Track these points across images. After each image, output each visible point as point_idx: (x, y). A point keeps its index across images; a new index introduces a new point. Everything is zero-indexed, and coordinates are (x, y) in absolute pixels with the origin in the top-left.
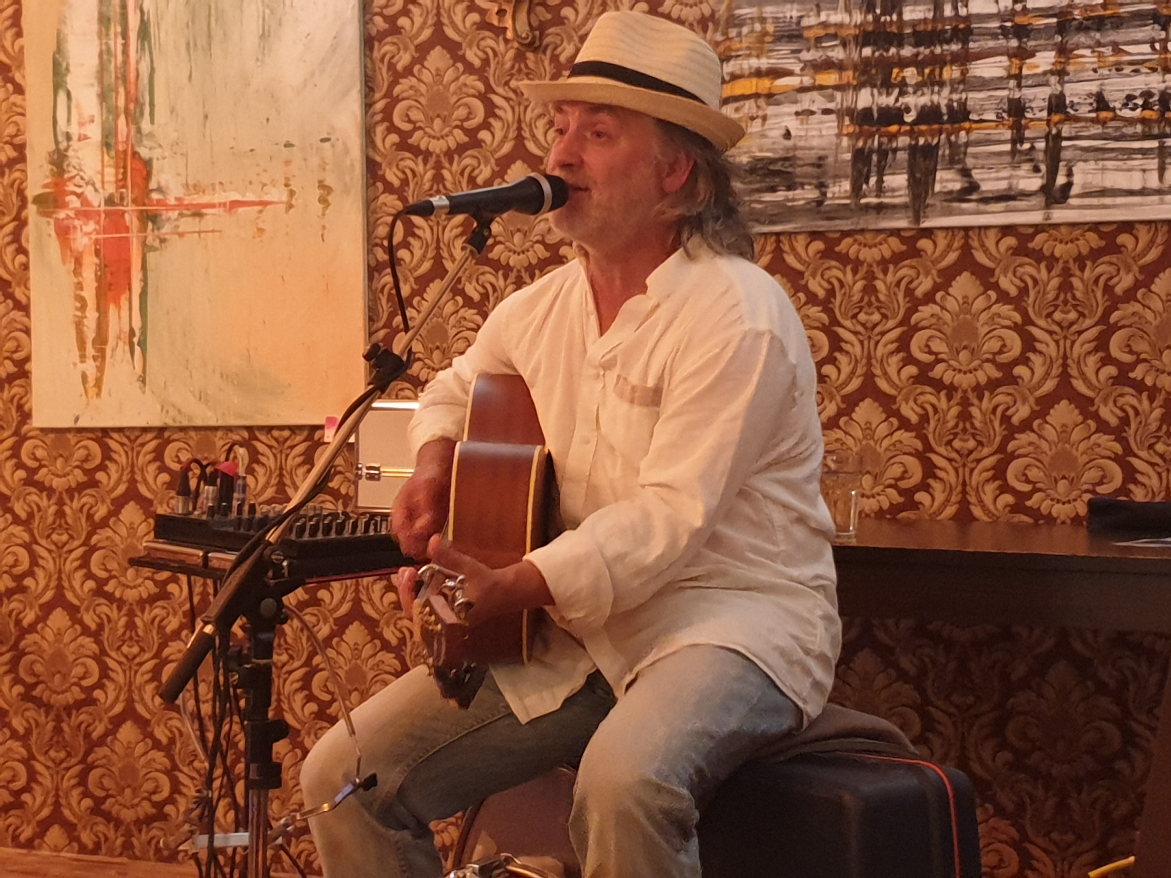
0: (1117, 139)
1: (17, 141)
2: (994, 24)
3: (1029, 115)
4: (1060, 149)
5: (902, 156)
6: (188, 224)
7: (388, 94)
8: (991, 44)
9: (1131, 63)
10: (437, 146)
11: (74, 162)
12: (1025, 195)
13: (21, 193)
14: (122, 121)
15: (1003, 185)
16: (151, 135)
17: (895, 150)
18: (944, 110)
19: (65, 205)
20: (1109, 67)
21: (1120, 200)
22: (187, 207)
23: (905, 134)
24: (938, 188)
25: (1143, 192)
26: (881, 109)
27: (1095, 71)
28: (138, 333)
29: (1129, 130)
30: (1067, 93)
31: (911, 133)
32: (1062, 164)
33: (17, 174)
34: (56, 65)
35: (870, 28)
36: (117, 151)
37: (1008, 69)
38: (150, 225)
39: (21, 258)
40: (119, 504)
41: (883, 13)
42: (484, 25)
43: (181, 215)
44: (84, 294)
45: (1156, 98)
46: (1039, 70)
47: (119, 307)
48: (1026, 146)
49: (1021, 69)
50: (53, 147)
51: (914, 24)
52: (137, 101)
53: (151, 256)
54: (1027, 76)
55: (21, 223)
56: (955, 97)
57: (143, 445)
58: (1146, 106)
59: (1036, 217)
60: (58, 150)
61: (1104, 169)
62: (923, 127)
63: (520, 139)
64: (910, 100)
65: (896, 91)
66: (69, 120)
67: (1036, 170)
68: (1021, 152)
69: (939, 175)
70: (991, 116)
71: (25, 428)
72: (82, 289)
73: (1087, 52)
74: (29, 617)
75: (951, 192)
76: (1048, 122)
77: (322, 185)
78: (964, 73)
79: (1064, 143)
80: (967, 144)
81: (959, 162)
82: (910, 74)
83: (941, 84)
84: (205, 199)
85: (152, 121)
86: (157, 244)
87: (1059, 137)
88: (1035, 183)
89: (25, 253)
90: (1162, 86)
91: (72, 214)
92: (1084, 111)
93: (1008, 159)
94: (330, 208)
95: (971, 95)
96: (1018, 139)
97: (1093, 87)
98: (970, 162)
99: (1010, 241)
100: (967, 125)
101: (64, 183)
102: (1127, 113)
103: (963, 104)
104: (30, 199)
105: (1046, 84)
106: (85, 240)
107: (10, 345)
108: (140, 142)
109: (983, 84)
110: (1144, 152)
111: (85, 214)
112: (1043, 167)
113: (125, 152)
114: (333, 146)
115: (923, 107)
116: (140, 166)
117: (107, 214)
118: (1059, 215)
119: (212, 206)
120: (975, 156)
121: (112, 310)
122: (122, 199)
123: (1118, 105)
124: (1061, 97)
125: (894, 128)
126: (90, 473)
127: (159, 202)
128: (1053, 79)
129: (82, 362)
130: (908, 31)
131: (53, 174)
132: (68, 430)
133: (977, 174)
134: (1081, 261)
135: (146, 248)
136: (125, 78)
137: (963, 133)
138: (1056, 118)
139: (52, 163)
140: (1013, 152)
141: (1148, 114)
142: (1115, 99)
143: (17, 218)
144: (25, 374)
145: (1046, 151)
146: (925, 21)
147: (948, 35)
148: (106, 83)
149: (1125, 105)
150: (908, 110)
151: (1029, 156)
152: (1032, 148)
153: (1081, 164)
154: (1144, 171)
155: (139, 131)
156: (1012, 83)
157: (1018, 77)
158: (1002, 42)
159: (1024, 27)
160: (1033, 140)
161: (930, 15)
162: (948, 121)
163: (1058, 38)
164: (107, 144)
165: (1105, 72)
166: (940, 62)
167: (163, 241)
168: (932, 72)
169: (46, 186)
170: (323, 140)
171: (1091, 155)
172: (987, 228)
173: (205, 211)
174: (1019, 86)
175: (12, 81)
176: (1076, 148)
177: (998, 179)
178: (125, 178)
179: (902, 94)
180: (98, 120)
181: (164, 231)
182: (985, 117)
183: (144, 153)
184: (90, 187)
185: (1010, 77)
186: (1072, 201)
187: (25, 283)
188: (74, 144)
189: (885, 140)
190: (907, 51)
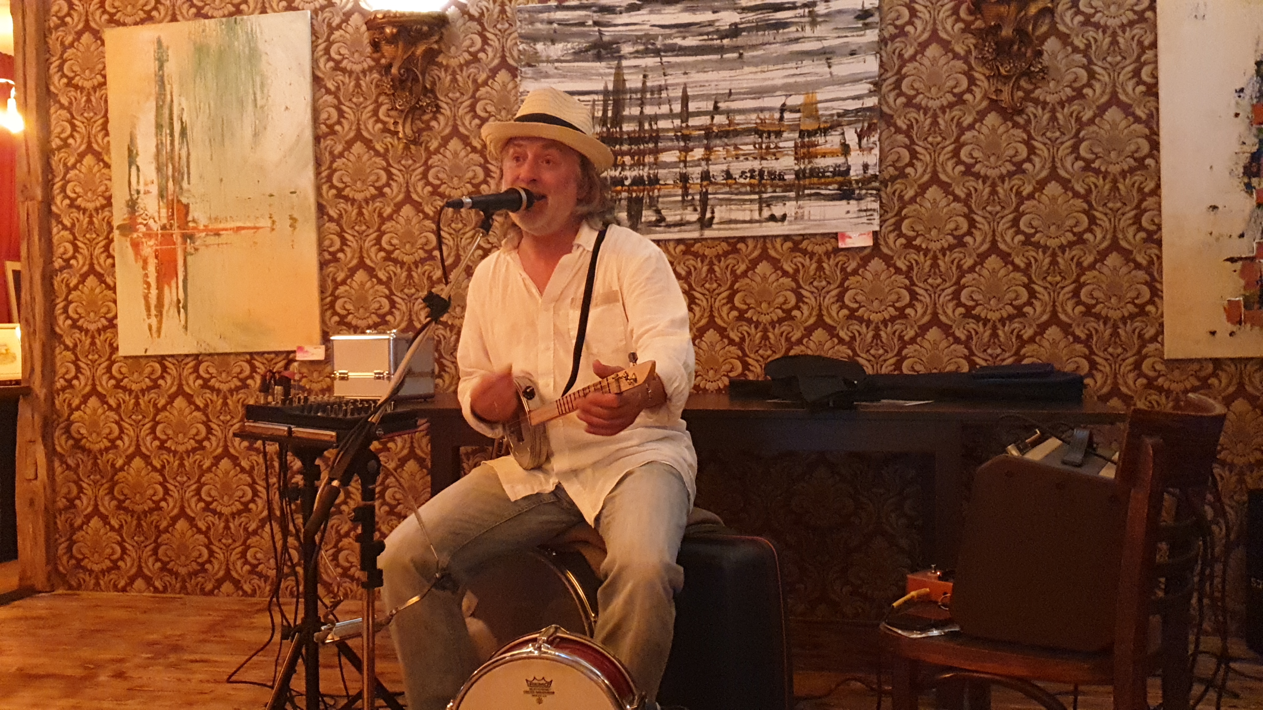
0: (737, 194)
1: (107, 194)
2: (671, 134)
3: (691, 182)
4: (708, 199)
5: (624, 203)
6: (212, 240)
7: (330, 167)
8: (670, 144)
9: (744, 155)
10: (359, 196)
11: (142, 206)
12: (689, 223)
13: (109, 224)
14: (170, 184)
15: (678, 218)
16: (189, 191)
17: (620, 200)
18: (646, 178)
19: (136, 230)
20: (732, 156)
21: (739, 226)
22: (211, 230)
23: (625, 191)
24: (643, 219)
25: (751, 221)
26: (611, 177)
27: (725, 158)
28: (182, 302)
29: (743, 190)
30: (711, 170)
31: (629, 191)
32: (709, 207)
33: (107, 213)
34: (130, 151)
35: (605, 135)
36: (167, 200)
37: (679, 158)
38: (188, 241)
39: (110, 261)
40: (172, 398)
41: (612, 127)
42: (386, 130)
43: (207, 235)
44: (149, 280)
45: (757, 173)
46: (696, 158)
47: (170, 287)
48: (690, 198)
49: (686, 157)
50: (128, 198)
51: (628, 133)
52: (180, 171)
53: (189, 258)
54: (690, 161)
55: (110, 241)
56: (651, 172)
57: (187, 364)
58: (752, 177)
59: (696, 235)
60: (132, 199)
61: (731, 209)
62: (635, 188)
63: (408, 192)
64: (627, 173)
65: (620, 169)
66: (138, 182)
67: (695, 210)
68: (688, 201)
69: (644, 213)
70: (671, 182)
71: (114, 357)
72: (147, 277)
73: (721, 149)
74: (119, 462)
75: (650, 222)
76: (701, 186)
77: (291, 218)
78: (656, 159)
79: (710, 196)
80: (659, 196)
81: (655, 206)
82: (627, 159)
83: (644, 165)
84: (221, 226)
85: (189, 183)
86: (192, 251)
87: (707, 193)
88: (694, 217)
89: (113, 258)
90: (760, 167)
91: (141, 235)
92: (720, 179)
93: (680, 205)
94: (297, 230)
95: (661, 171)
96: (685, 193)
97: (724, 167)
98: (660, 206)
99: (681, 247)
100: (658, 186)
101: (135, 219)
102: (742, 181)
103: (656, 176)
104: (115, 228)
105: (700, 165)
106: (149, 250)
107: (104, 310)
108: (182, 194)
109: (666, 165)
110: (751, 201)
111: (149, 235)
112: (699, 209)
113: (173, 200)
114: (298, 196)
115: (635, 177)
116: (182, 208)
117: (162, 235)
118: (708, 233)
119: (226, 230)
120: (663, 203)
121: (166, 289)
122: (171, 226)
123: (737, 176)
124: (708, 172)
125: (619, 188)
126: (155, 381)
127: (194, 228)
128: (703, 163)
129: (149, 318)
130: (626, 136)
131: (129, 213)
132: (141, 357)
133: (664, 212)
134: (718, 257)
135: (186, 254)
136: (172, 158)
137: (656, 191)
138: (705, 183)
139: (128, 206)
140: (683, 201)
141: (753, 181)
142: (736, 174)
143: (107, 237)
144: (114, 326)
145: (700, 201)
146: (634, 131)
147: (647, 139)
148: (160, 161)
149: (741, 177)
150: (626, 178)
151: (692, 203)
152: (693, 199)
153: (718, 207)
154: (751, 211)
155: (181, 188)
156: (682, 165)
157: (685, 162)
158: (676, 143)
159: (687, 135)
160: (693, 195)
161: (637, 129)
162: (649, 184)
163: (705, 142)
164: (161, 195)
165: (730, 159)
166: (643, 153)
167: (196, 250)
168: (639, 159)
169: (124, 220)
170: (292, 193)
171: (723, 202)
172: (669, 240)
173: (221, 232)
174: (685, 166)
175: (103, 160)
176: (715, 198)
177: (676, 215)
178: (173, 214)
179: (623, 170)
180: (156, 181)
181: (197, 243)
182: (668, 182)
183: (184, 200)
184: (152, 220)
185: (680, 161)
186: (714, 226)
187: (113, 275)
188: (141, 195)
189: (614, 194)
190: (625, 147)
